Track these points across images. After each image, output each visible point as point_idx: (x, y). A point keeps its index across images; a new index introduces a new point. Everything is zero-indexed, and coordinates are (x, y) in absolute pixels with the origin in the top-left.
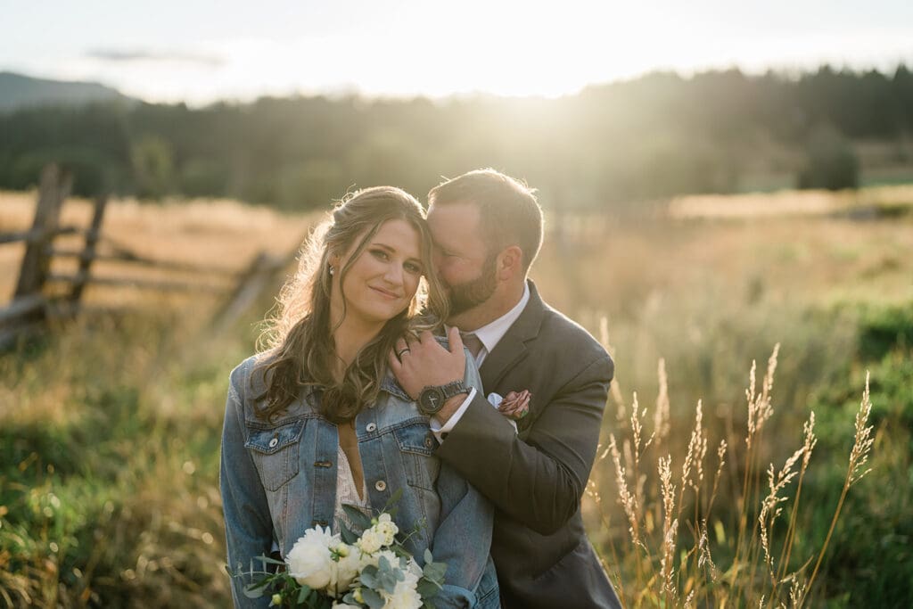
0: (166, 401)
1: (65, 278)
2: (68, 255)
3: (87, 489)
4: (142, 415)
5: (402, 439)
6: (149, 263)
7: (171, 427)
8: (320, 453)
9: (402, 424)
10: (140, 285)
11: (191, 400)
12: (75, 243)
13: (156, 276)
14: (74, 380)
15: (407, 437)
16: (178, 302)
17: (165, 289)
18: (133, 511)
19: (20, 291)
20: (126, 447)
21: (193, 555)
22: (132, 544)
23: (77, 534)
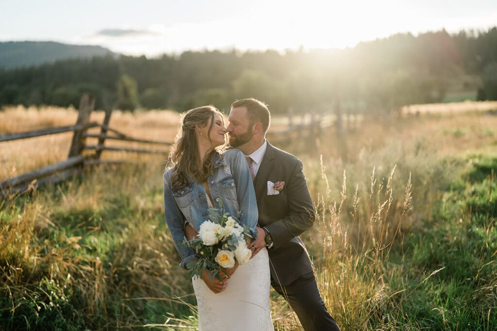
0: (141, 202)
1: (92, 148)
2: (94, 136)
3: (109, 237)
4: (132, 208)
5: (223, 184)
6: (131, 140)
7: (144, 212)
8: (199, 192)
9: (223, 179)
10: (127, 150)
11: (153, 202)
12: (97, 131)
13: (135, 146)
14: (101, 192)
15: (225, 183)
16: (146, 158)
17: (139, 152)
18: (129, 244)
19: (72, 154)
20: (125, 220)
21: (155, 262)
22: (130, 257)
23: (107, 253)
